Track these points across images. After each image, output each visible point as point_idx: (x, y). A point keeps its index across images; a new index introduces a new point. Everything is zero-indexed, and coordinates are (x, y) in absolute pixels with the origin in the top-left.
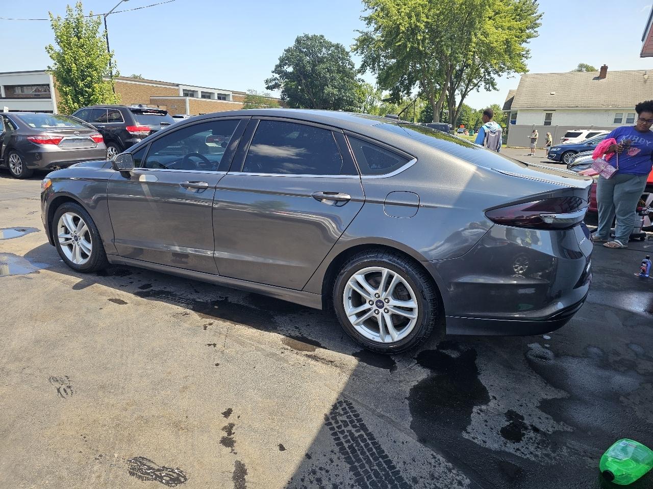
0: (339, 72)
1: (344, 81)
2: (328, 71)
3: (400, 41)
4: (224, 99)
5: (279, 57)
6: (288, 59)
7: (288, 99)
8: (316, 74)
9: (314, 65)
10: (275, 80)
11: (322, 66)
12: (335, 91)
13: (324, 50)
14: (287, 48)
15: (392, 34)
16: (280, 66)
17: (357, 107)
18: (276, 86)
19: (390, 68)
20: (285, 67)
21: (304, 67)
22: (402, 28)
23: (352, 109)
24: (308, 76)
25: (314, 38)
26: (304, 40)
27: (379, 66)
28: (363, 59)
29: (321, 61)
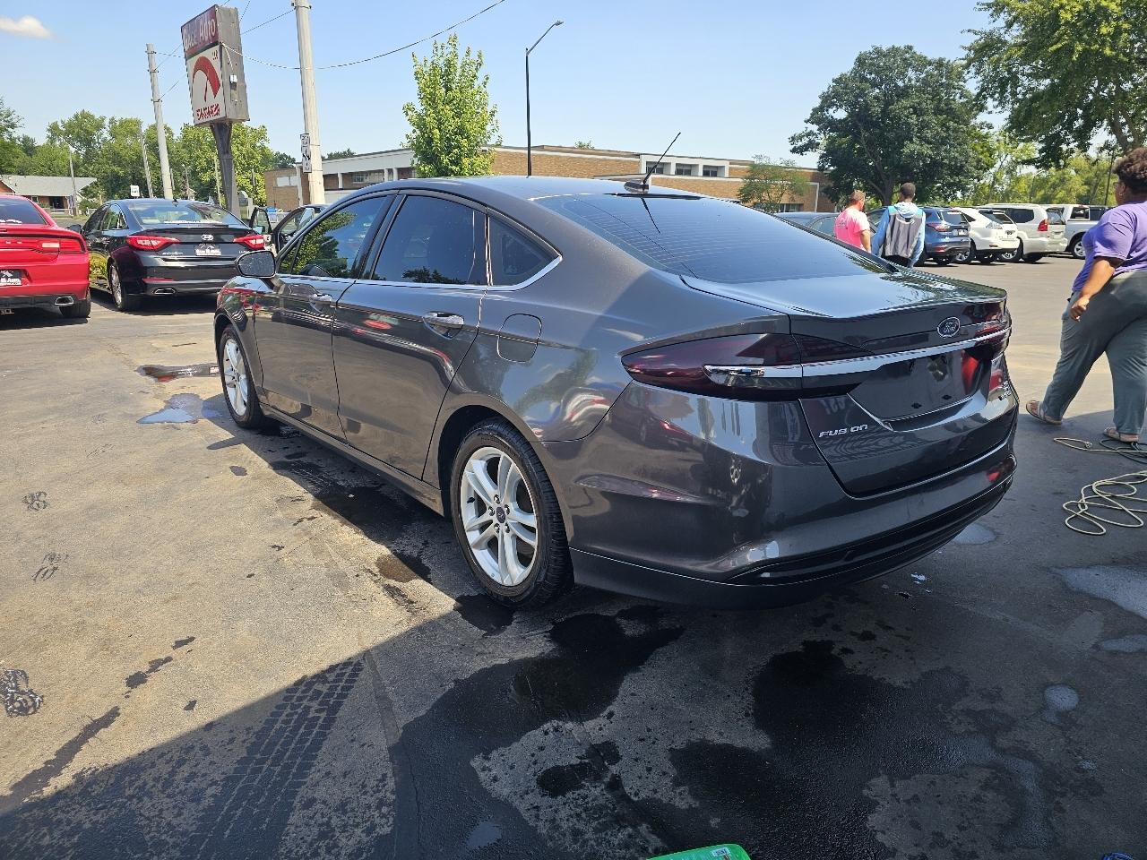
0: (938, 111)
1: (948, 128)
2: (915, 113)
3: (1059, 39)
4: (715, 174)
5: (820, 93)
6: (836, 95)
7: (832, 168)
8: (891, 119)
9: (888, 104)
10: (808, 135)
11: (905, 102)
12: (926, 150)
13: (911, 73)
14: (837, 76)
15: (1043, 29)
16: (821, 108)
17: (972, 177)
18: (811, 146)
19: (1037, 97)
20: (831, 111)
21: (867, 107)
22: (1066, 16)
23: (960, 181)
24: (876, 125)
25: (894, 51)
26: (872, 59)
27: (1014, 94)
28: (978, 85)
29: (904, 93)
